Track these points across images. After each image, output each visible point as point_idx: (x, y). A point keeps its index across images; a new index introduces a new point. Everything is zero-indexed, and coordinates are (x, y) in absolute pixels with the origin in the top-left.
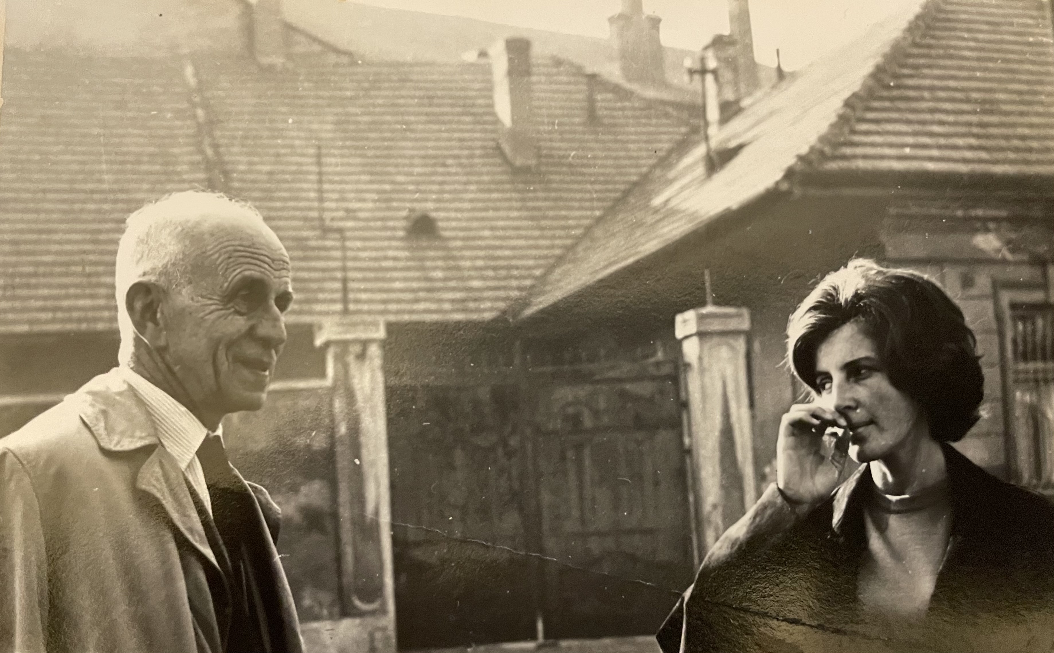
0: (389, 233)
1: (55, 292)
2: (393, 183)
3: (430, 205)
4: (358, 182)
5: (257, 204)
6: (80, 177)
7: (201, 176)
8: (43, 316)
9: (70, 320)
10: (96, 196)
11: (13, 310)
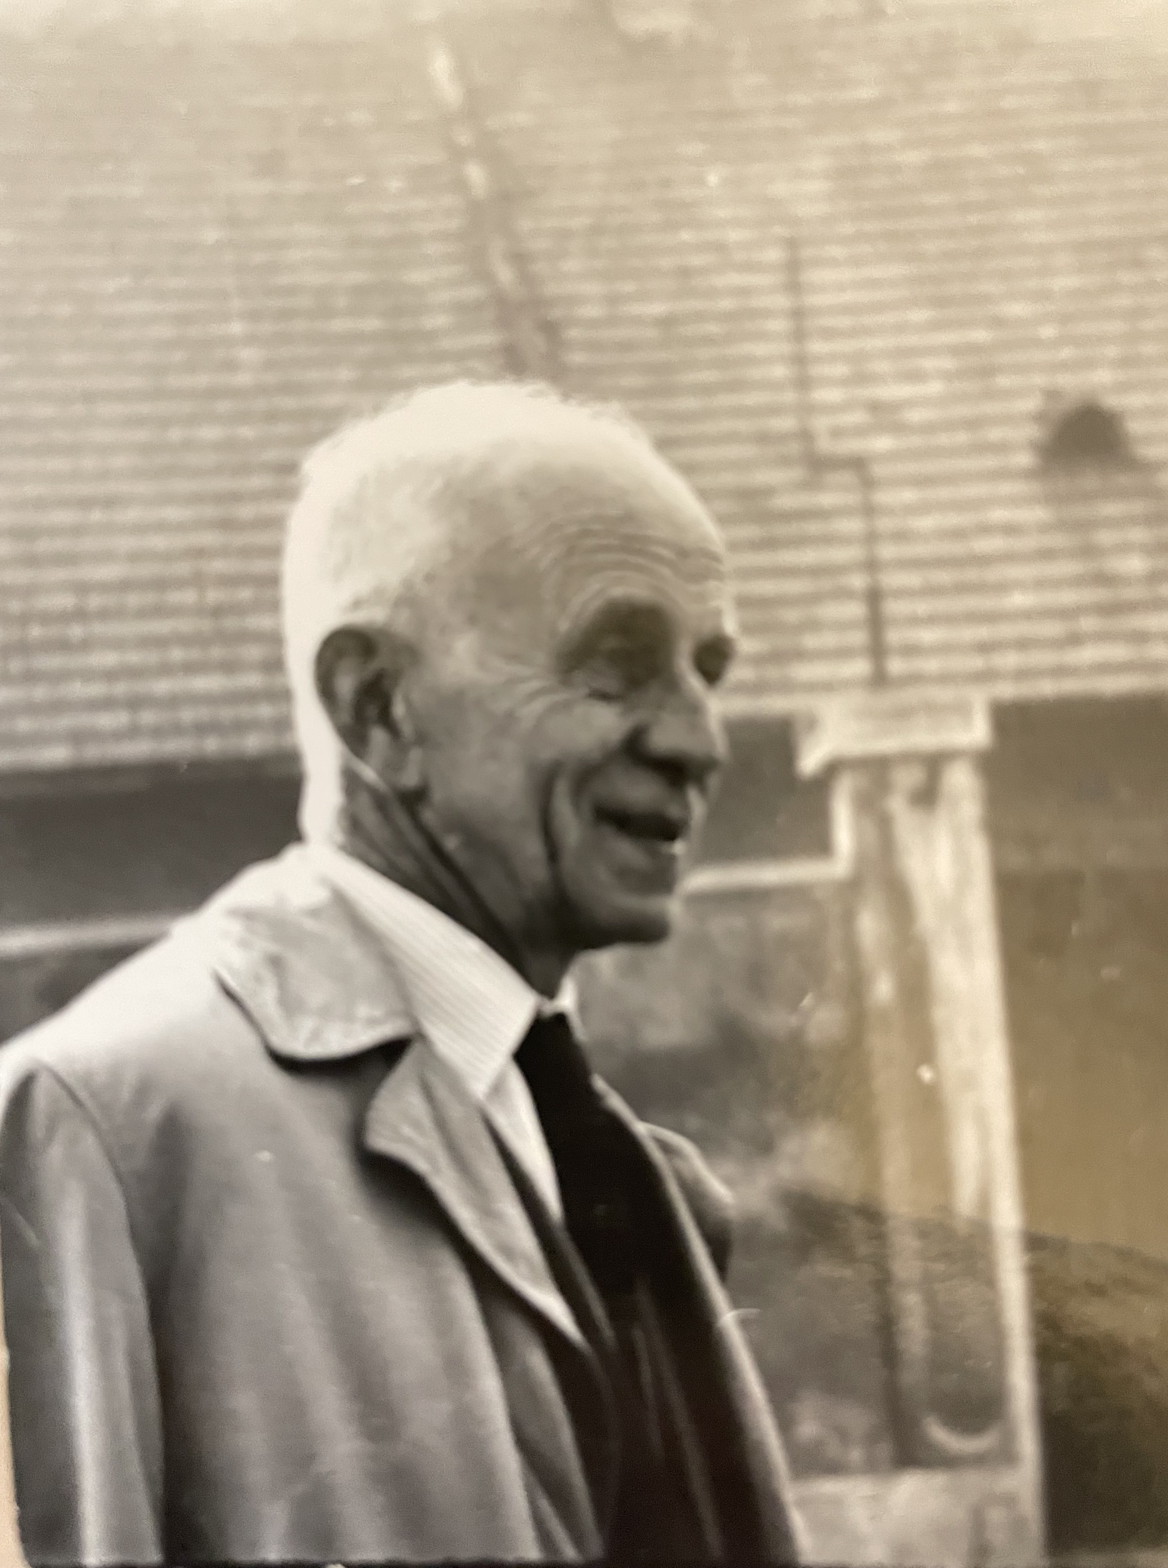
0: (990, 462)
1: (134, 658)
2: (998, 322)
3: (1102, 377)
4: (901, 328)
5: (637, 405)
6: (178, 356)
7: (488, 338)
8: (107, 721)
9: (178, 730)
10: (223, 406)
11: (31, 709)
